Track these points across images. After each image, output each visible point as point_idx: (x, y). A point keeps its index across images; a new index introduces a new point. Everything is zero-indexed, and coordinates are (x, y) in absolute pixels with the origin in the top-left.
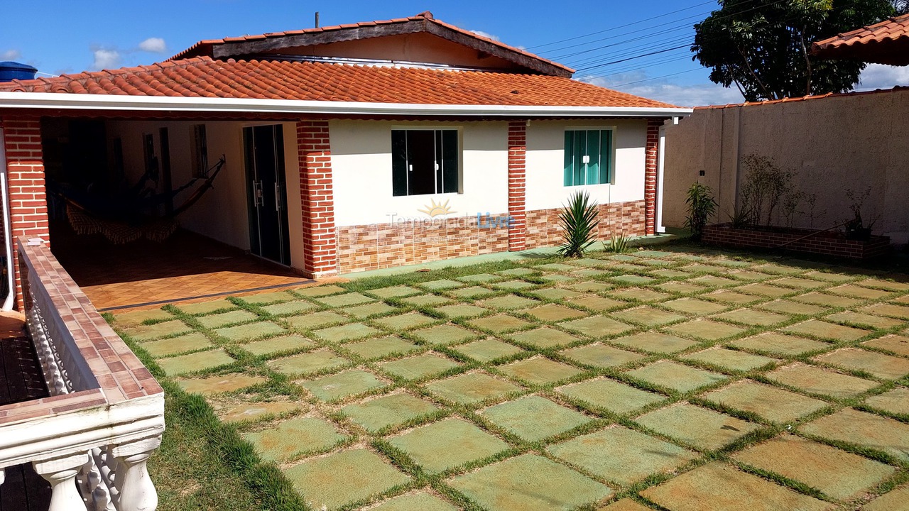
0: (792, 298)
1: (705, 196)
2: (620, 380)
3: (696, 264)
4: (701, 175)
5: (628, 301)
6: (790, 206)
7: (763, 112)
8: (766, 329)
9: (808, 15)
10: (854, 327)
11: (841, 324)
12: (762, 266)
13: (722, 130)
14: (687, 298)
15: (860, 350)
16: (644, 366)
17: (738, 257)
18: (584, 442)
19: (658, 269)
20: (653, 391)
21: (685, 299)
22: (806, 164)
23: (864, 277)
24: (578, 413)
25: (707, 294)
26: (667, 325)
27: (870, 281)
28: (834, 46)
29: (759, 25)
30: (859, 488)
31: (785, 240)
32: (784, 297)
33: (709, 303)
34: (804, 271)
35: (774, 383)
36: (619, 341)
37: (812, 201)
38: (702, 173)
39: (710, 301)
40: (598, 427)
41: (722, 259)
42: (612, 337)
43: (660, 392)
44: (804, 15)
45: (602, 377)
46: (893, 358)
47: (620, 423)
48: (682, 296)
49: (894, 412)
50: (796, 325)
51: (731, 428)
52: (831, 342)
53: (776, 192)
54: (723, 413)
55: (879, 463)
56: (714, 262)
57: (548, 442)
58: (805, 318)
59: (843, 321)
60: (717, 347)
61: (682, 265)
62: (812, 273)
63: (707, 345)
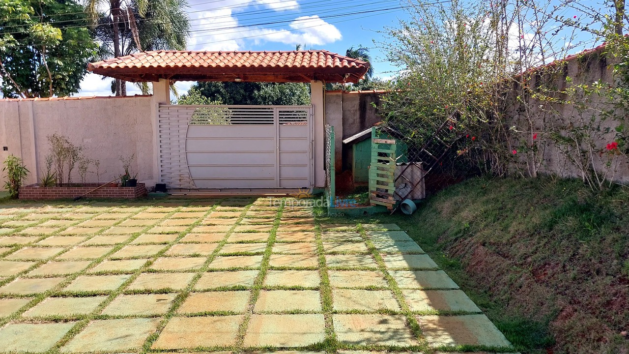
0: (119, 225)
1: (18, 165)
2: (64, 296)
3: (33, 214)
4: (4, 150)
5: (10, 247)
6: (83, 168)
7: (50, 105)
8: (124, 244)
9: (46, 41)
10: (168, 234)
11: (160, 234)
12: (81, 209)
13: (19, 117)
14: (53, 237)
15: (182, 244)
16: (70, 283)
17: (61, 206)
18: (83, 338)
19: (7, 221)
20: (95, 295)
21: (51, 237)
22: (86, 141)
23: (146, 207)
24: (57, 324)
25: (63, 232)
26: (57, 256)
27: (151, 209)
28: (103, 67)
29: (9, 42)
30: (244, 304)
31: (85, 191)
32: (115, 225)
33: (70, 237)
34: (110, 208)
35: (160, 271)
36: (31, 274)
37: (97, 164)
38: (5, 149)
39: (70, 236)
40: (82, 326)
41: (49, 208)
42: (26, 272)
43: (101, 295)
44: (43, 39)
45: (48, 298)
46: (200, 244)
47: (96, 319)
48: (48, 236)
49: (226, 268)
50: (137, 239)
51: (161, 300)
52: (165, 244)
53: (72, 159)
54: (149, 294)
55: (241, 291)
56: (45, 211)
57: (58, 347)
58: (139, 234)
59: (161, 232)
60: (105, 261)
61: (24, 216)
62: (115, 209)
63: (99, 261)
